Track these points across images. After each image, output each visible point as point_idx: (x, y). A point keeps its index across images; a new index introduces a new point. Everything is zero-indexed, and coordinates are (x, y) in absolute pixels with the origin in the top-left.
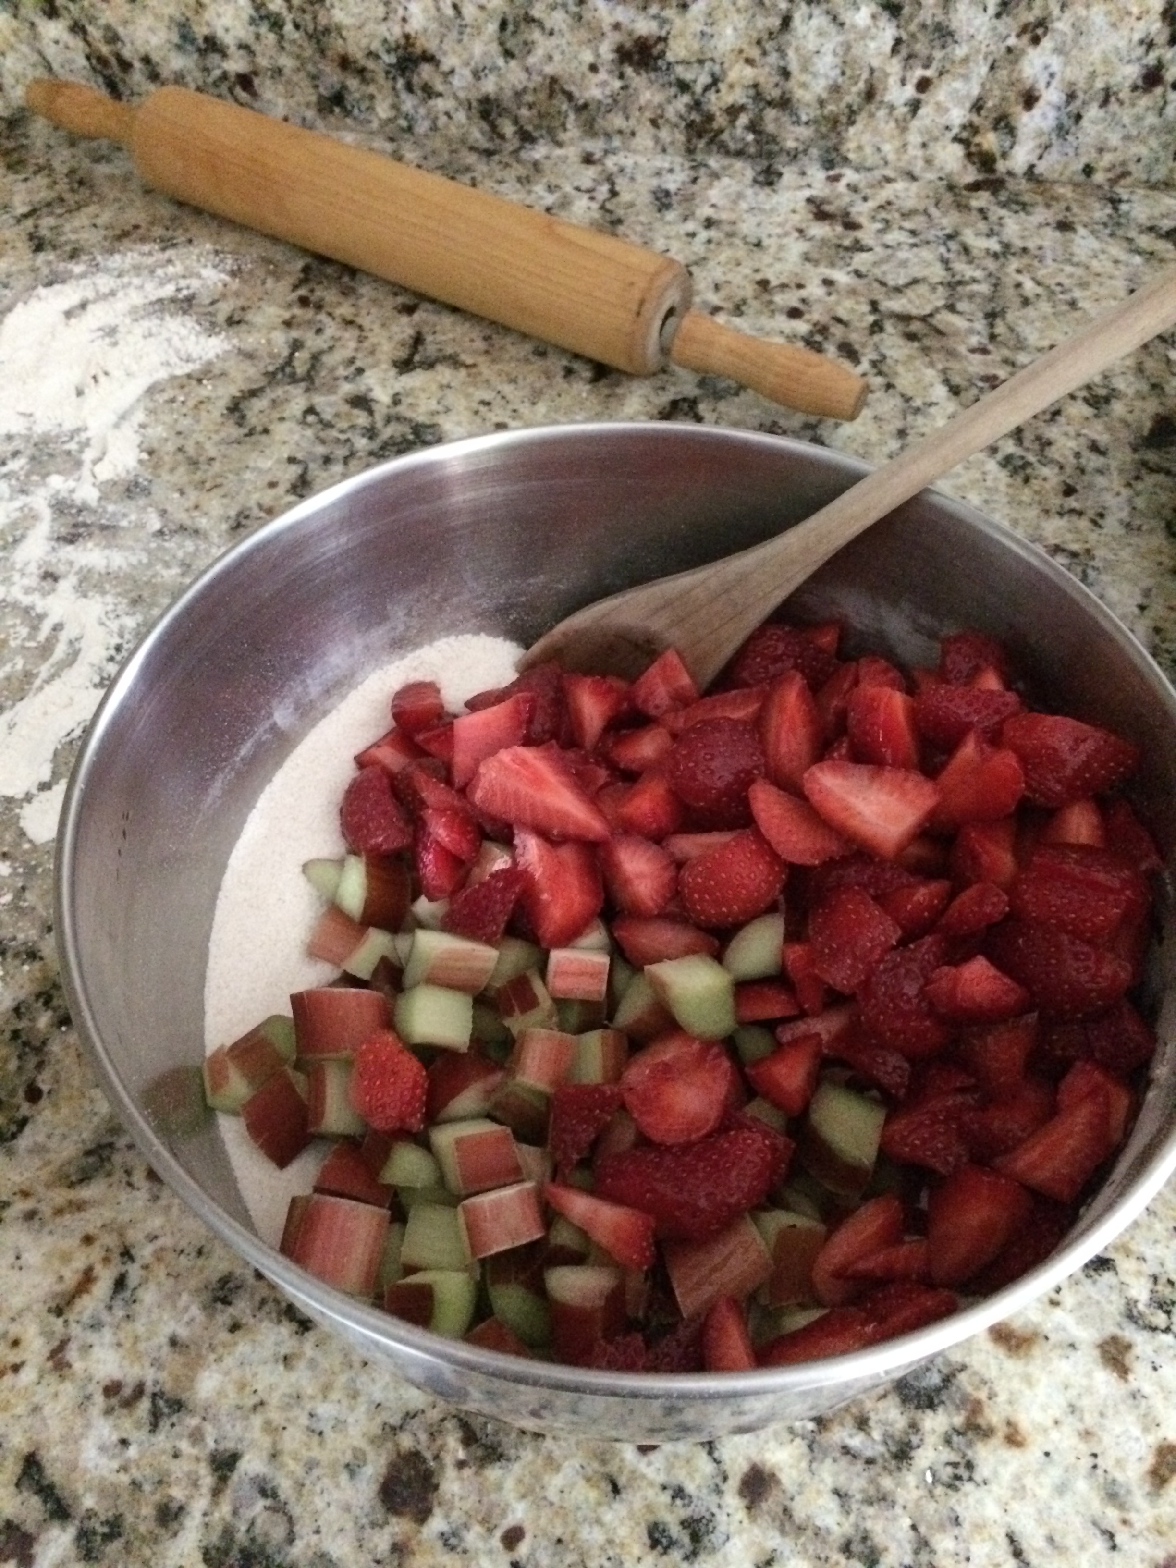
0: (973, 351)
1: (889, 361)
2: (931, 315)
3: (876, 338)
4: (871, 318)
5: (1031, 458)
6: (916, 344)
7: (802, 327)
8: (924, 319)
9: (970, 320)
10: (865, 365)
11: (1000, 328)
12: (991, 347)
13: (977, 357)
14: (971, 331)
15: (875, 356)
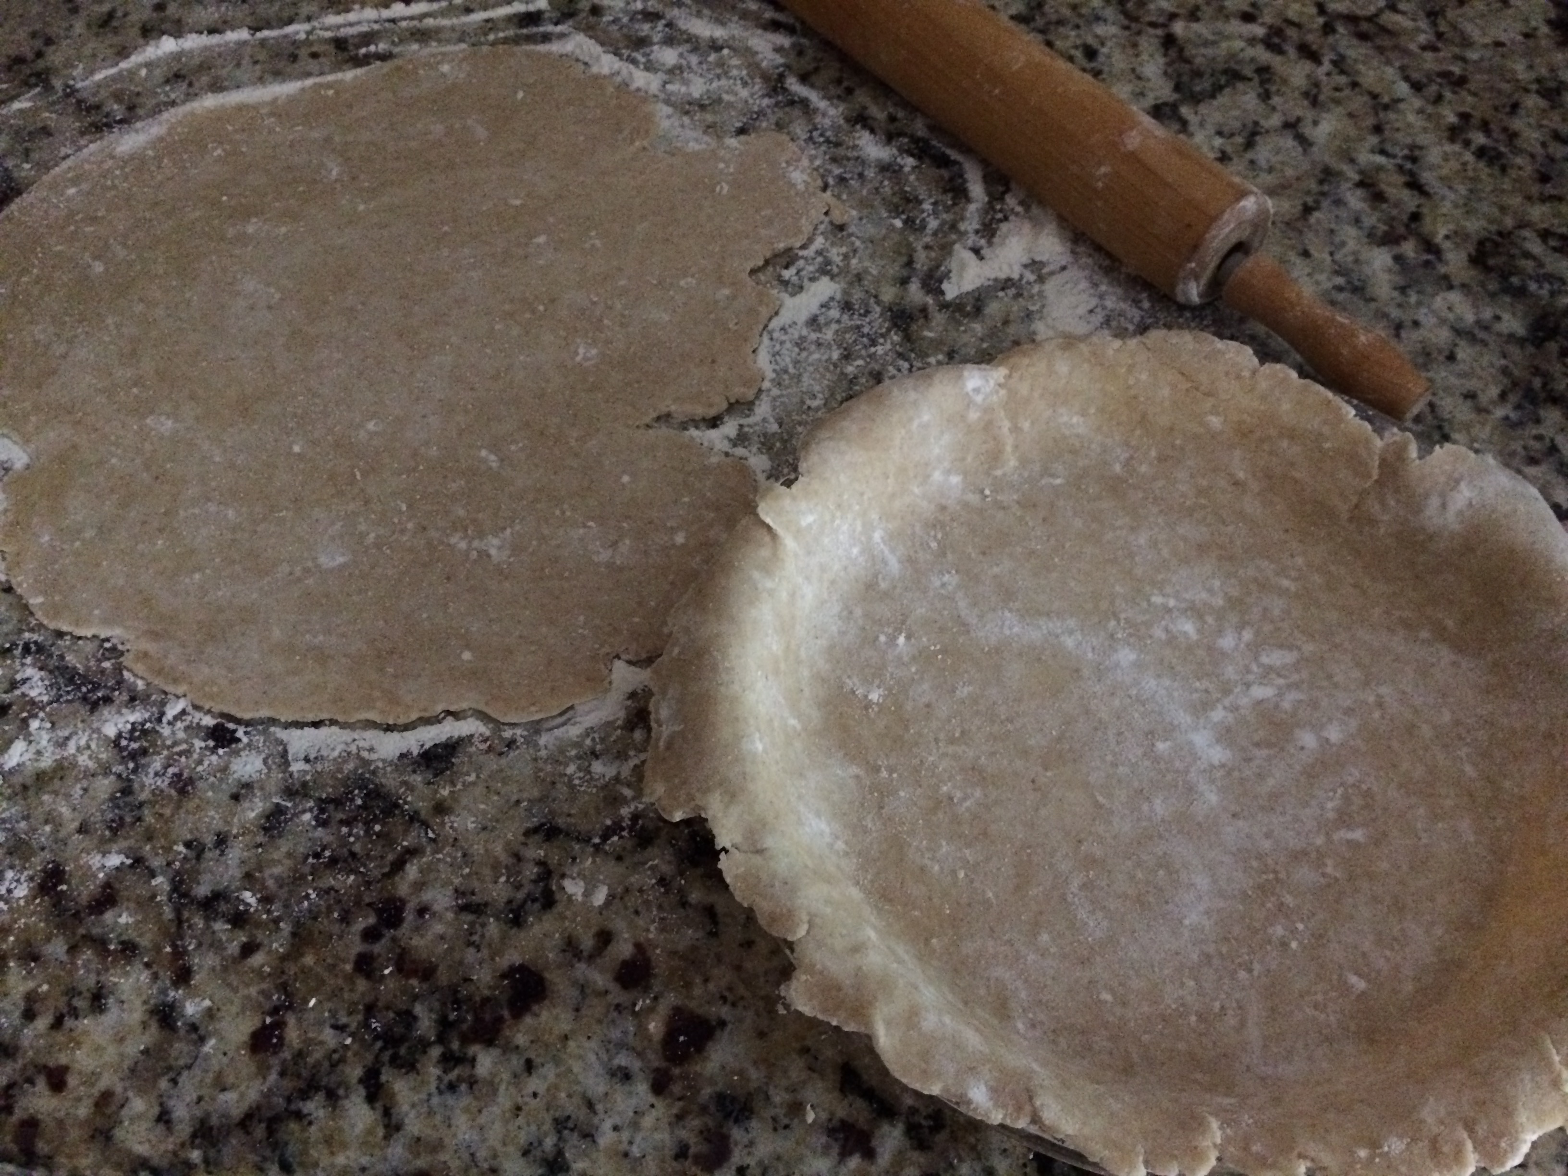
0: (1424, 48)
1: (1349, 61)
2: (1376, 15)
3: (1331, 39)
4: (1321, 20)
5: (1503, 149)
6: (1369, 44)
7: (1259, 31)
8: (1370, 19)
9: (1414, 20)
10: (1327, 66)
11: (1443, 27)
12: (1440, 45)
13: (1429, 55)
14: (1418, 30)
15: (1332, 56)
